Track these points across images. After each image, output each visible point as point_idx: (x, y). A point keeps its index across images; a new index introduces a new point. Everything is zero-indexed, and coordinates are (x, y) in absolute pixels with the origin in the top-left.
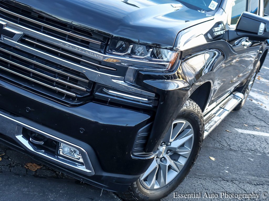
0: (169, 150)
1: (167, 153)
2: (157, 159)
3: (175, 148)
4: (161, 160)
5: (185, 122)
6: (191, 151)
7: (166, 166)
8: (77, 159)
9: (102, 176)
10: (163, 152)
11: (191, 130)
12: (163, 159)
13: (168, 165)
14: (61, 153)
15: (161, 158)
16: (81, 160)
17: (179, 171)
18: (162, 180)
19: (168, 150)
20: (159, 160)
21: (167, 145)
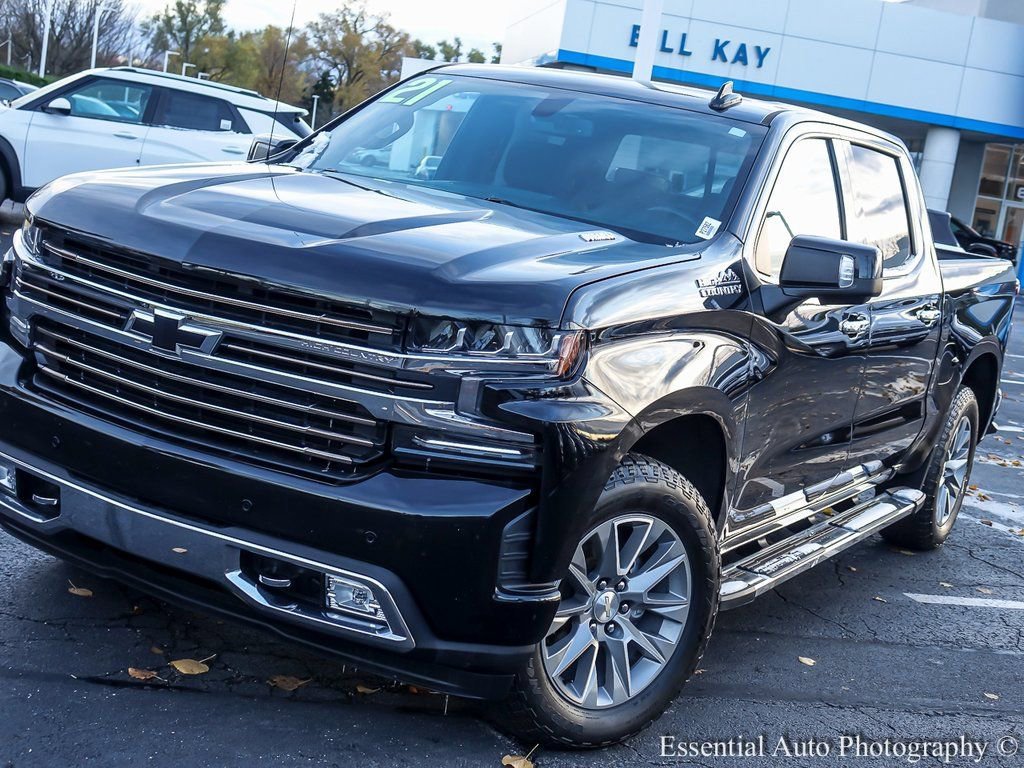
0: (626, 602)
1: (621, 611)
2: (594, 625)
3: (640, 595)
4: (606, 631)
5: (651, 522)
6: (689, 602)
7: (622, 643)
8: (370, 613)
9: (434, 652)
10: (608, 607)
11: (677, 545)
12: (612, 626)
13: (626, 641)
14: (334, 606)
15: (607, 624)
16: (381, 616)
17: (664, 662)
18: (618, 683)
19: (622, 603)
20: (600, 629)
21: (617, 589)
